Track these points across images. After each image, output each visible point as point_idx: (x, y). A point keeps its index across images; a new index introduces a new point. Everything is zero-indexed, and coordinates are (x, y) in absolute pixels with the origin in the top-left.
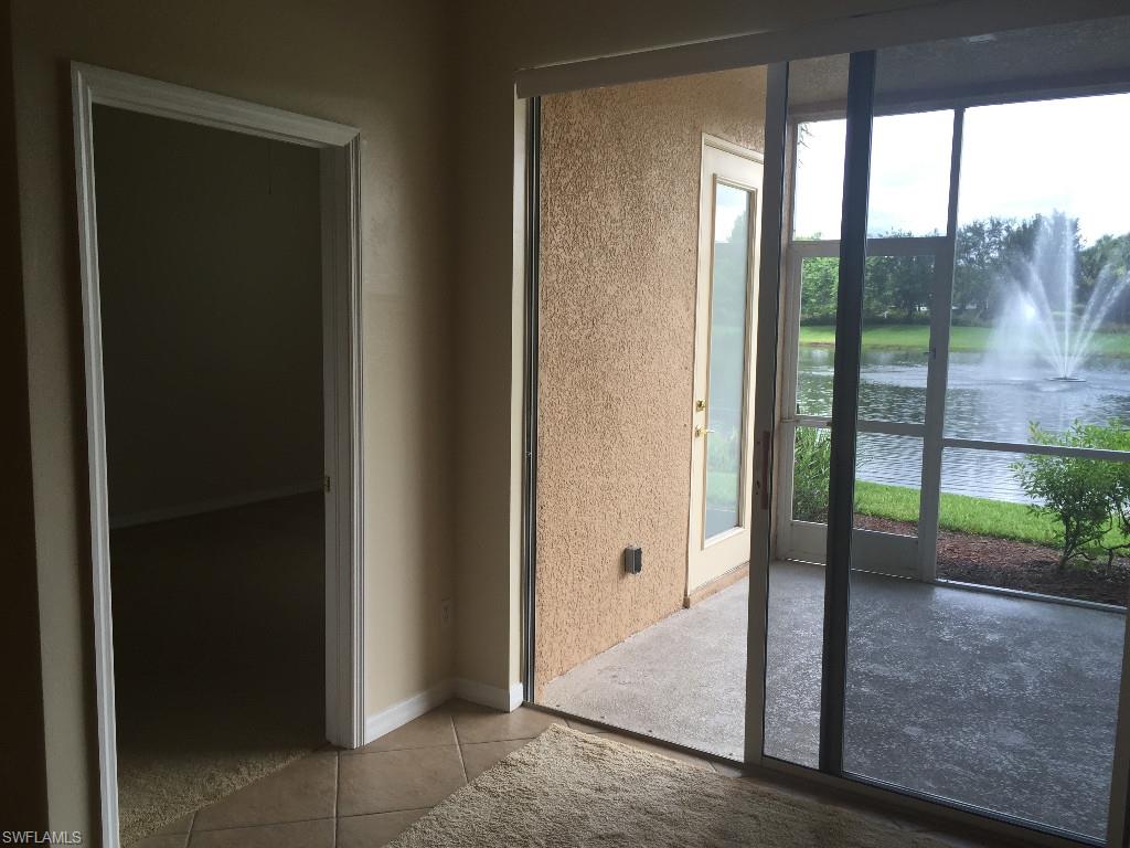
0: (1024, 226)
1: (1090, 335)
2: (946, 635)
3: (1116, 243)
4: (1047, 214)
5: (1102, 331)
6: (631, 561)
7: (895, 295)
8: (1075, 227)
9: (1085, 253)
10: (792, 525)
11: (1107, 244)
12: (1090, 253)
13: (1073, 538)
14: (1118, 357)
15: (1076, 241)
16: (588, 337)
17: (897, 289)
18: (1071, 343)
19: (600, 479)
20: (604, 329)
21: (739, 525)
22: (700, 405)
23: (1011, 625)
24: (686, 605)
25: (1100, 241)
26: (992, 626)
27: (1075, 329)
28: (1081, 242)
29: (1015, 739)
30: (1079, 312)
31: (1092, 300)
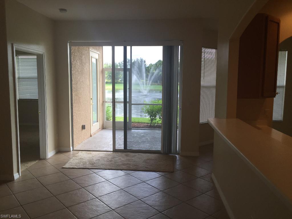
0: (135, 61)
1: (149, 85)
2: (135, 135)
3: (153, 65)
4: (139, 59)
5: (152, 85)
6: (83, 127)
7: (108, 76)
8: (145, 62)
9: (147, 67)
10: (106, 122)
11: (151, 65)
12: (148, 67)
13: (152, 120)
14: (155, 90)
15: (145, 65)
16: (76, 86)
17: (108, 75)
18: (146, 87)
19: (79, 112)
20: (78, 85)
21: (97, 122)
22: (91, 99)
23: (145, 133)
24: (91, 136)
25: (150, 65)
26: (142, 134)
27: (146, 84)
28: (146, 65)
29: (148, 145)
30: (146, 80)
31: (149, 78)
